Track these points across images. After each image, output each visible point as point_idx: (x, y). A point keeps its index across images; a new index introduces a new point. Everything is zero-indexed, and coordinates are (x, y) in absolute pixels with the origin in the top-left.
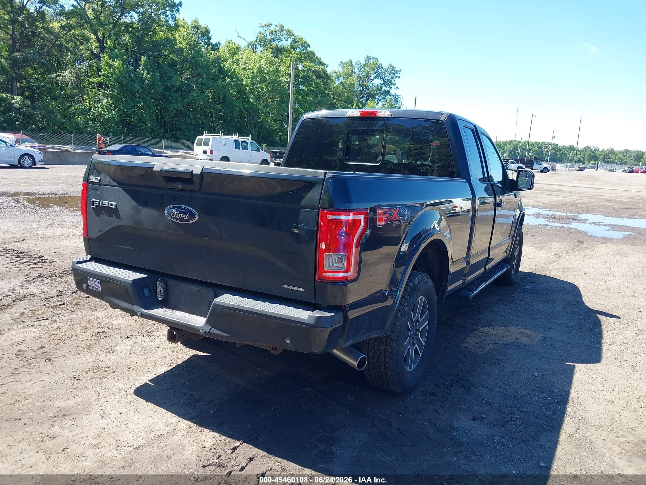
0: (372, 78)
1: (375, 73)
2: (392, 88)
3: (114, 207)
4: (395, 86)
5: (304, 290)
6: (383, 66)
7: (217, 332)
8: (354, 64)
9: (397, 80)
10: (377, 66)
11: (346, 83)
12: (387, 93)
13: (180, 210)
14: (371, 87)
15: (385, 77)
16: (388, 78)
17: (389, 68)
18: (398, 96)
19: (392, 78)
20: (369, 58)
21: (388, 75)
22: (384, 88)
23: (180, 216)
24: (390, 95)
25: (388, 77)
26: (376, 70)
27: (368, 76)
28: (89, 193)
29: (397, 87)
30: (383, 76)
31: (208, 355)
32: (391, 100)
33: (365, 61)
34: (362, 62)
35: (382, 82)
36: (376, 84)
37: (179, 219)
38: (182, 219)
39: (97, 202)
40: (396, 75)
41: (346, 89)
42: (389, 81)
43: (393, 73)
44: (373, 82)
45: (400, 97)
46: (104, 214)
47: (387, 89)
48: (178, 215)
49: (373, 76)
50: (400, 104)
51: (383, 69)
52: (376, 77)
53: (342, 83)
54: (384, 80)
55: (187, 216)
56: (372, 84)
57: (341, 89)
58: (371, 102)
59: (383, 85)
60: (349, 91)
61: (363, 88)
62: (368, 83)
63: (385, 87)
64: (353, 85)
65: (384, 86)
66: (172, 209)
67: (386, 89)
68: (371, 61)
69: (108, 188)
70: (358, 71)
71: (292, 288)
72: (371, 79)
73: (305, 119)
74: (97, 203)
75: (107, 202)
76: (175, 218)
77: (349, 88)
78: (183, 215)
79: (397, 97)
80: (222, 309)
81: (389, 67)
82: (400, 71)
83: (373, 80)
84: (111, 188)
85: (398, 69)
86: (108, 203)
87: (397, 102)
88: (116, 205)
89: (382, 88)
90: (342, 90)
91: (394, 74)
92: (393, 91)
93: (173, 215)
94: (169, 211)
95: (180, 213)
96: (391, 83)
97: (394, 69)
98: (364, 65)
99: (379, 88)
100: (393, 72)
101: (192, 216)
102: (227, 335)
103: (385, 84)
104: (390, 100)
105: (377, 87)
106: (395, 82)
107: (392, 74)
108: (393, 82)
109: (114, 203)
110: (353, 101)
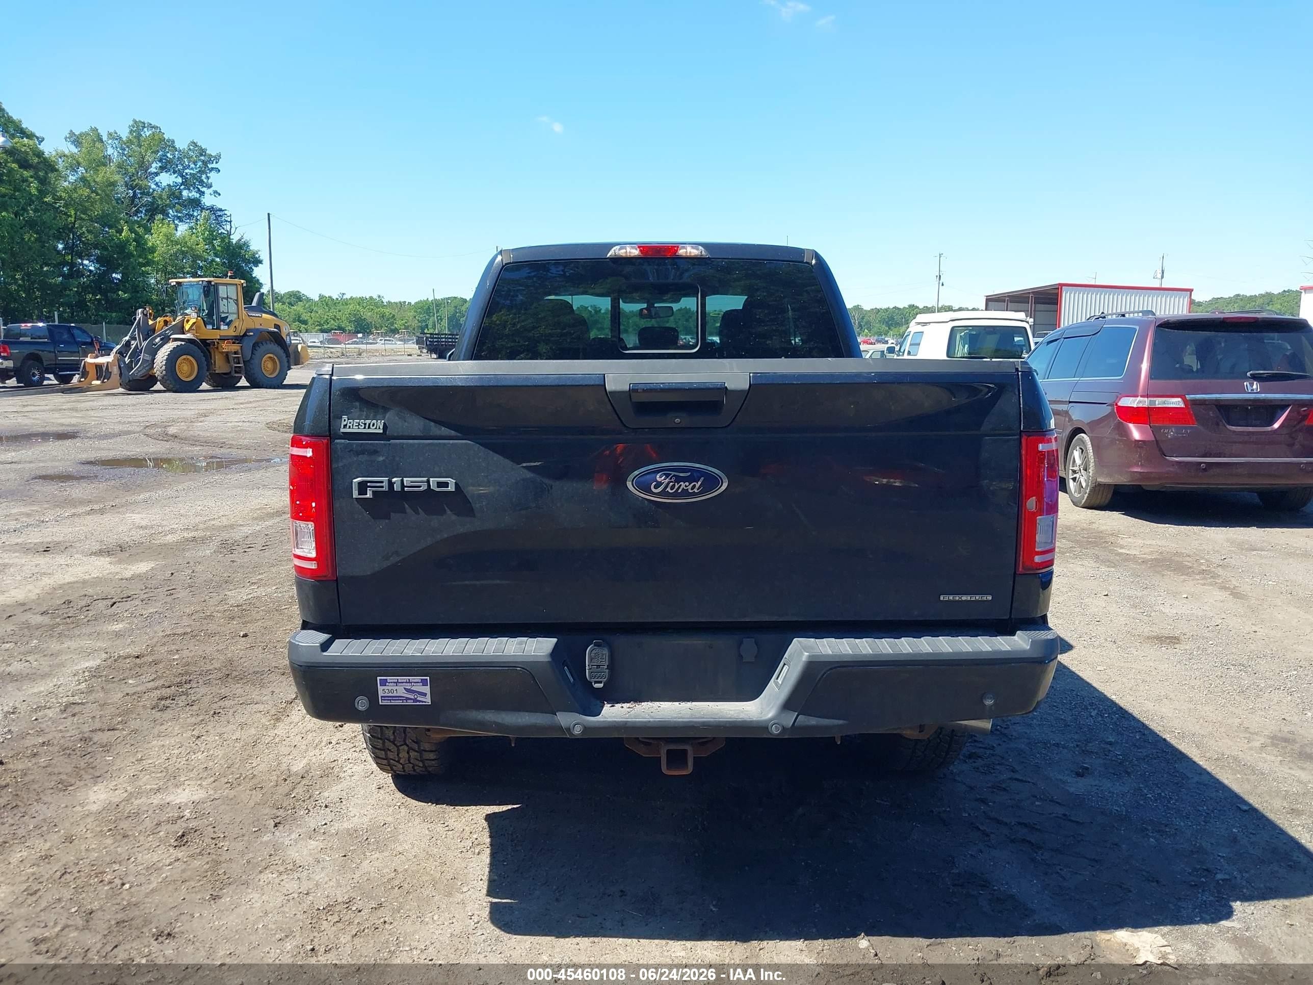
0: (153, 170)
1: (160, 161)
2: (203, 193)
3: (452, 488)
4: (211, 190)
5: (990, 598)
6: (177, 145)
7: (813, 721)
8: (105, 138)
9: (212, 175)
10: (161, 144)
11: (95, 181)
12: (195, 203)
13: (676, 474)
14: (154, 190)
15: (184, 168)
16: (192, 171)
17: (190, 149)
18: (221, 210)
19: (201, 172)
20: (138, 127)
21: (192, 166)
22: (185, 193)
23: (677, 487)
24: (204, 209)
25: (192, 169)
26: (161, 153)
27: (143, 165)
28: (341, 464)
29: (216, 192)
30: (180, 167)
31: (515, 806)
32: (207, 219)
33: (131, 132)
34: (125, 134)
35: (179, 180)
36: (164, 184)
37: (676, 495)
38: (685, 493)
39: (382, 482)
40: (210, 166)
41: (97, 194)
42: (196, 179)
43: (203, 161)
44: (157, 179)
45: (226, 212)
46: (409, 510)
47: (194, 194)
48: (674, 486)
49: (154, 165)
50: (228, 228)
51: (177, 153)
52: (162, 168)
53: (83, 179)
54: (182, 176)
55: (698, 485)
56: (157, 184)
57: (86, 194)
58: (163, 224)
59: (182, 187)
60: (107, 198)
61: (134, 193)
62: (145, 182)
63: (187, 191)
64: (113, 184)
65: (185, 189)
66: (653, 475)
67: (190, 195)
68: (147, 133)
69: (419, 444)
70: (116, 154)
71: (964, 598)
72: (151, 174)
73: (506, 264)
74: (382, 487)
75: (425, 479)
76: (664, 494)
77: (104, 191)
78: (687, 484)
79: (219, 213)
80: (831, 669)
81: (192, 147)
82: (217, 158)
83: (157, 174)
84: (429, 444)
85: (212, 151)
86: (428, 482)
87: (219, 224)
88: (456, 484)
89: (181, 193)
90: (89, 197)
91: (205, 163)
92: (208, 200)
93: (656, 487)
94: (642, 479)
95: (678, 480)
96: (201, 182)
97: (202, 152)
98: (130, 141)
99: (174, 193)
100: (202, 158)
101: (711, 482)
102: (841, 722)
103: (186, 184)
104: (204, 219)
105: (170, 190)
106: (210, 181)
107: (200, 164)
108: (205, 180)
109: (451, 481)
110: (118, 221)
